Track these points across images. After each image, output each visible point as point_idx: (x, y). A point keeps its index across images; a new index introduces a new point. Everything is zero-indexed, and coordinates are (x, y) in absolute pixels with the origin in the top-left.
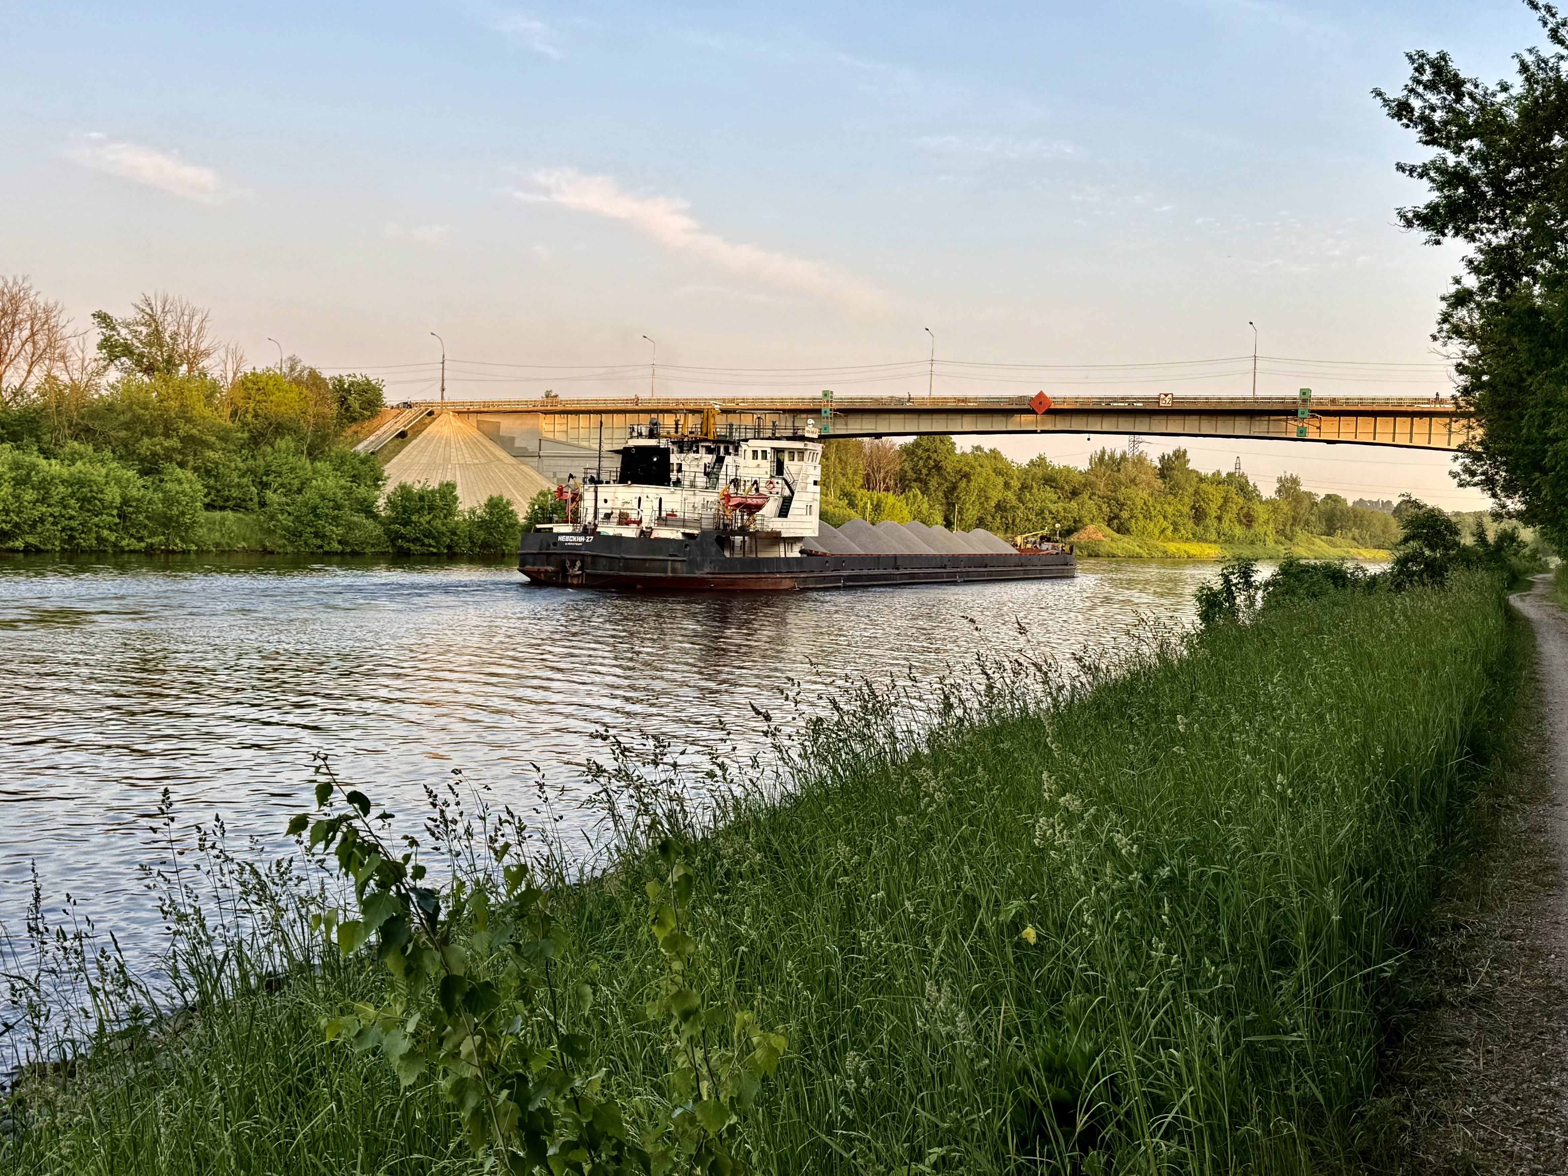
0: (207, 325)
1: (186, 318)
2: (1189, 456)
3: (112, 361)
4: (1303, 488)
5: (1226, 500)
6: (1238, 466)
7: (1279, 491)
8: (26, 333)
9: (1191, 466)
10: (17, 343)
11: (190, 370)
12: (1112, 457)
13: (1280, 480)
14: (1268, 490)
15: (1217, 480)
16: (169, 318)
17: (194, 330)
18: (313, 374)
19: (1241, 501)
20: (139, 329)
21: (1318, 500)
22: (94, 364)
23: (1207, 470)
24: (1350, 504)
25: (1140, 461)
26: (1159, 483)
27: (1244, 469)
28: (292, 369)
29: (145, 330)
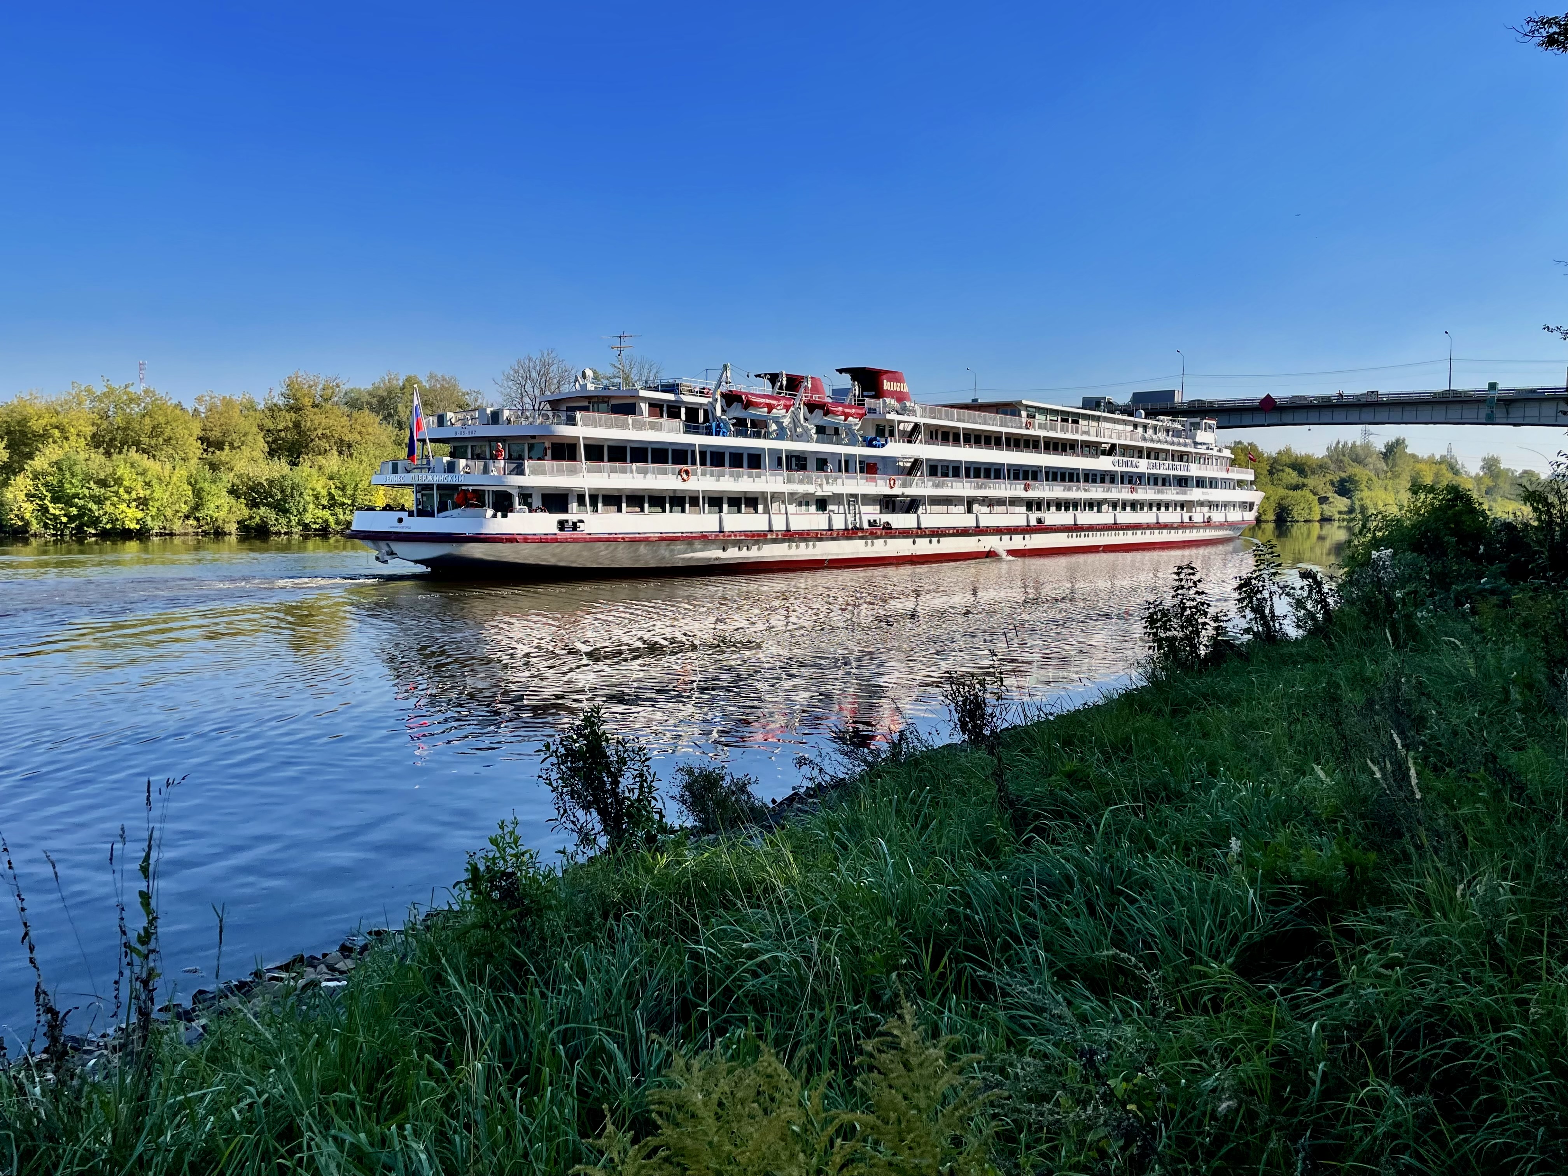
4: (1502, 466)
7: (1483, 468)
12: (1344, 446)
14: (1472, 468)
15: (1431, 461)
25: (1367, 447)
26: (1382, 464)
27: (1455, 452)
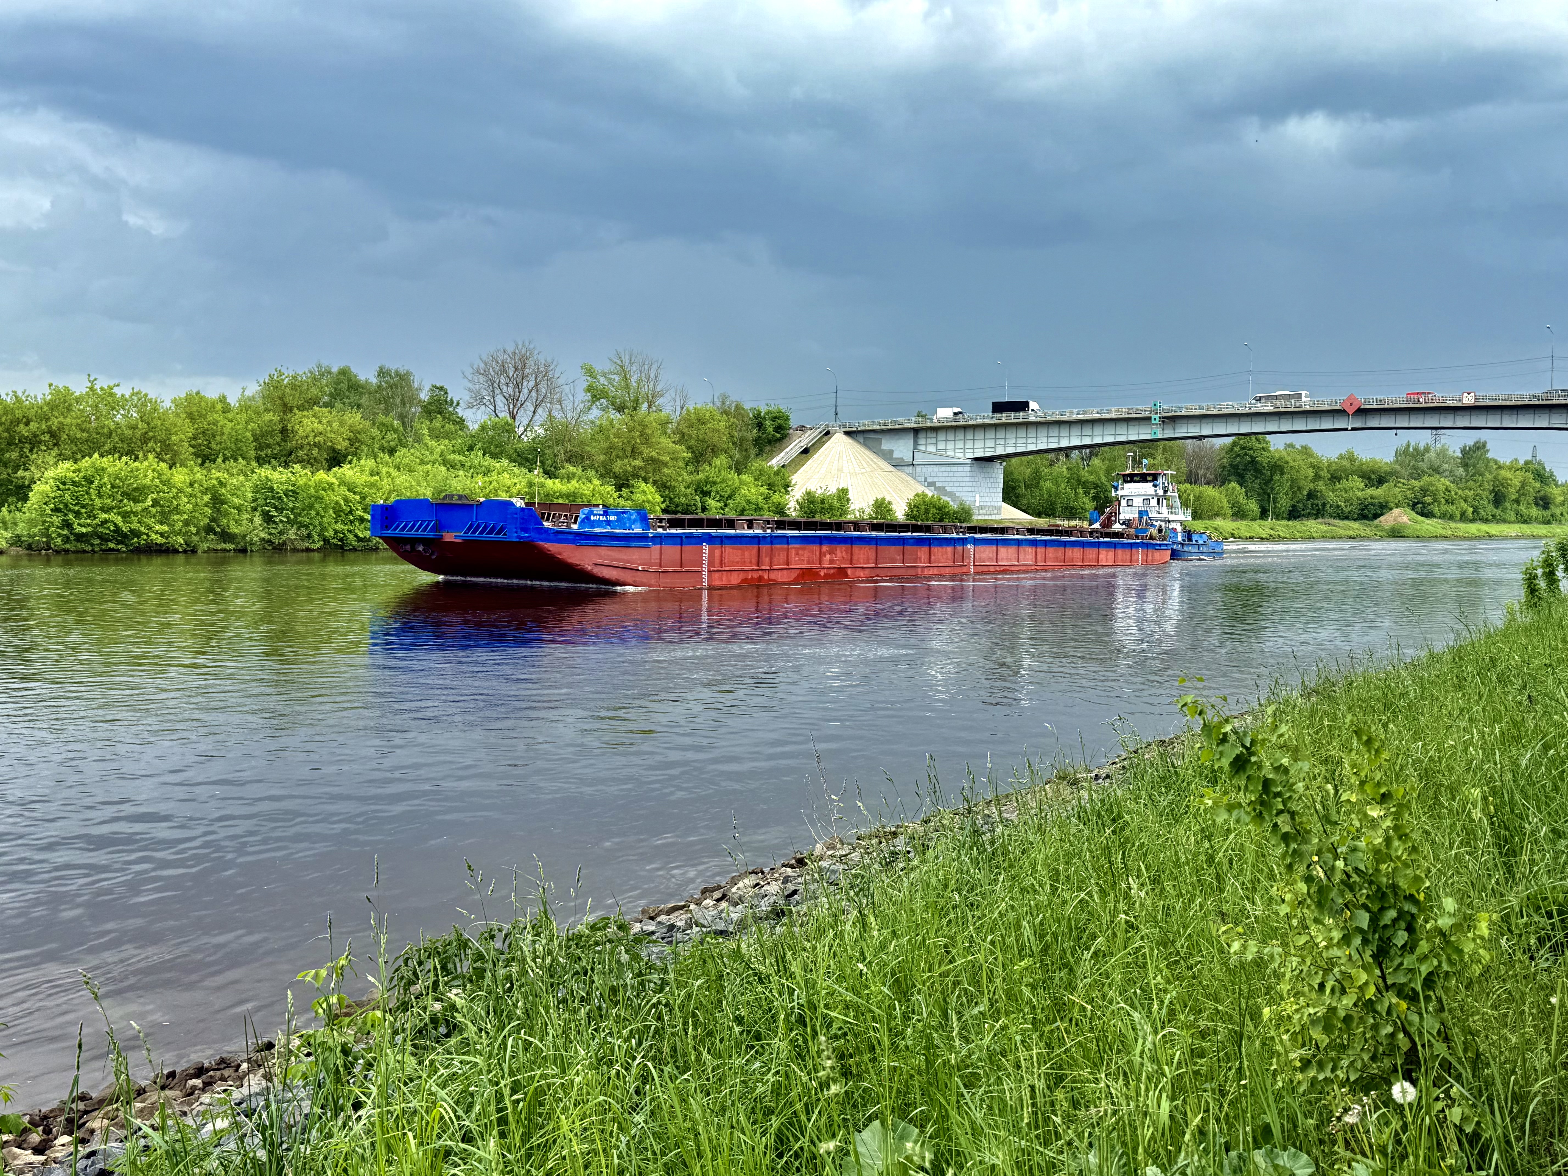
0: (662, 372)
1: (646, 367)
2: (1488, 447)
3: (594, 402)
5: (1523, 484)
9: (1490, 455)
11: (650, 407)
12: (1416, 449)
15: (1514, 467)
16: (634, 368)
17: (652, 376)
18: (737, 407)
19: (1538, 485)
20: (613, 377)
22: (582, 406)
23: (1505, 459)
25: (1442, 452)
27: (1541, 457)
28: (723, 403)
29: (617, 378)
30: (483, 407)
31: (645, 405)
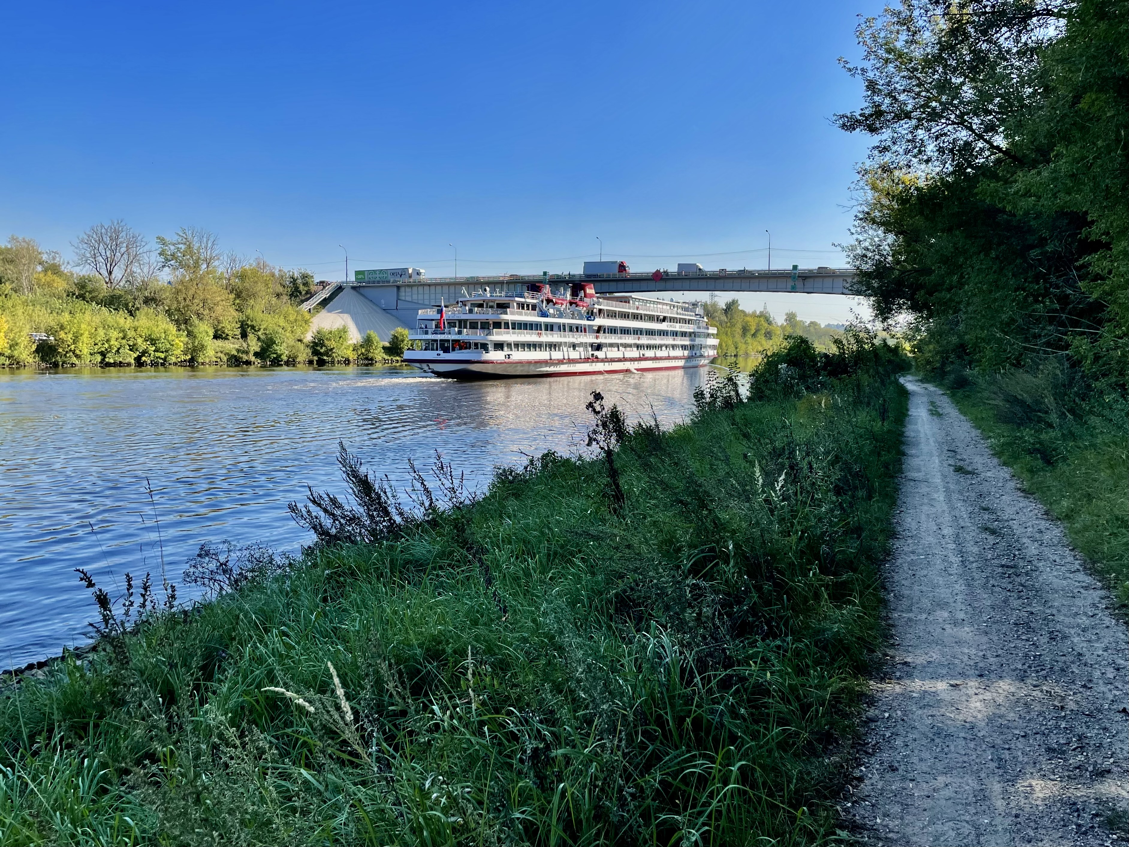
0: (216, 243)
1: (205, 239)
2: (739, 302)
3: (166, 263)
4: (798, 319)
5: (758, 325)
6: (765, 308)
8: (123, 250)
9: (740, 308)
10: (118, 254)
11: (208, 267)
13: (787, 314)
14: (780, 320)
15: (754, 315)
16: (196, 240)
17: (209, 245)
19: (766, 325)
20: (180, 246)
21: (807, 324)
23: (749, 310)
24: (823, 326)
26: (724, 318)
29: (183, 247)
30: (88, 266)
31: (204, 266)
